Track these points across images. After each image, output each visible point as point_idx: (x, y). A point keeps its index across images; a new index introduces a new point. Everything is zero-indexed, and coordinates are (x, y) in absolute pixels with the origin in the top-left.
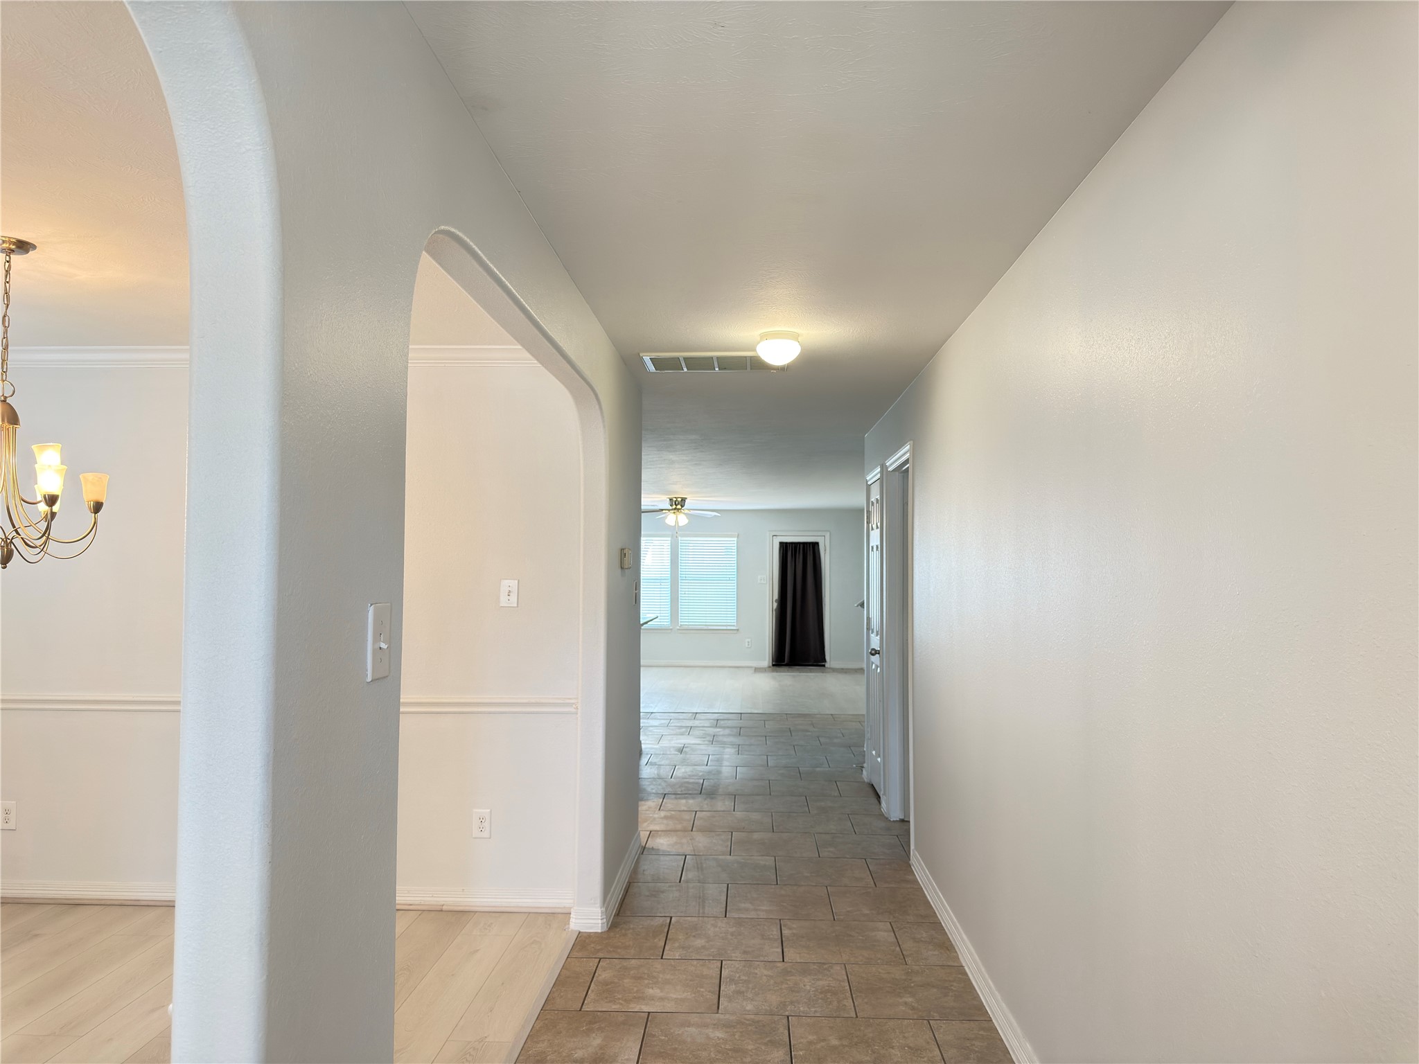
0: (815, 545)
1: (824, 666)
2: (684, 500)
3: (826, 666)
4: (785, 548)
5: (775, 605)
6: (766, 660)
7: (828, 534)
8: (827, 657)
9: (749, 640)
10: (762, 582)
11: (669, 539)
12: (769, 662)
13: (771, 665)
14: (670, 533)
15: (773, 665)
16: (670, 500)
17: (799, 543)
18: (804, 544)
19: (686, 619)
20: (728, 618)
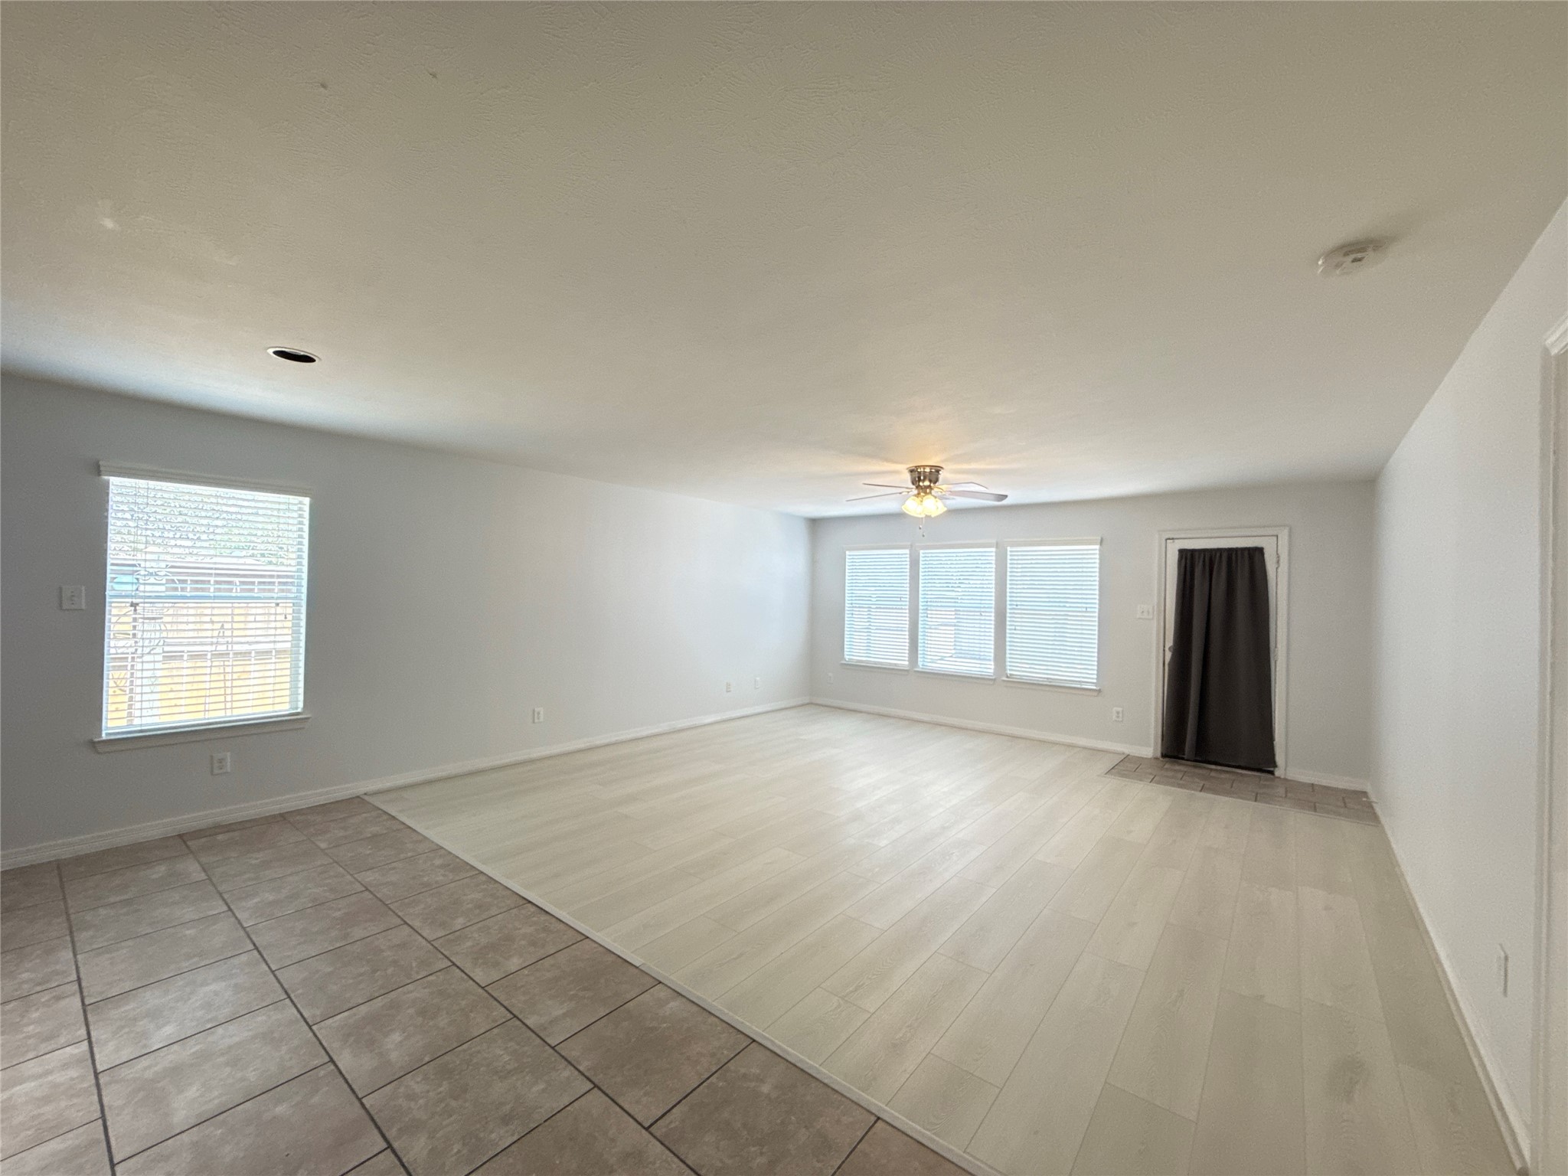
0: (1255, 556)
1: (1272, 773)
2: (937, 470)
3: (1277, 773)
4: (1189, 559)
5: (1169, 655)
6: (1149, 746)
7: (1286, 531)
8: (1279, 758)
9: (1120, 709)
10: (1145, 616)
11: (994, 549)
12: (1155, 750)
13: (1159, 754)
14: (994, 541)
15: (1164, 756)
16: (912, 471)
17: (1220, 551)
18: (1231, 552)
19: (1017, 667)
20: (1083, 670)
